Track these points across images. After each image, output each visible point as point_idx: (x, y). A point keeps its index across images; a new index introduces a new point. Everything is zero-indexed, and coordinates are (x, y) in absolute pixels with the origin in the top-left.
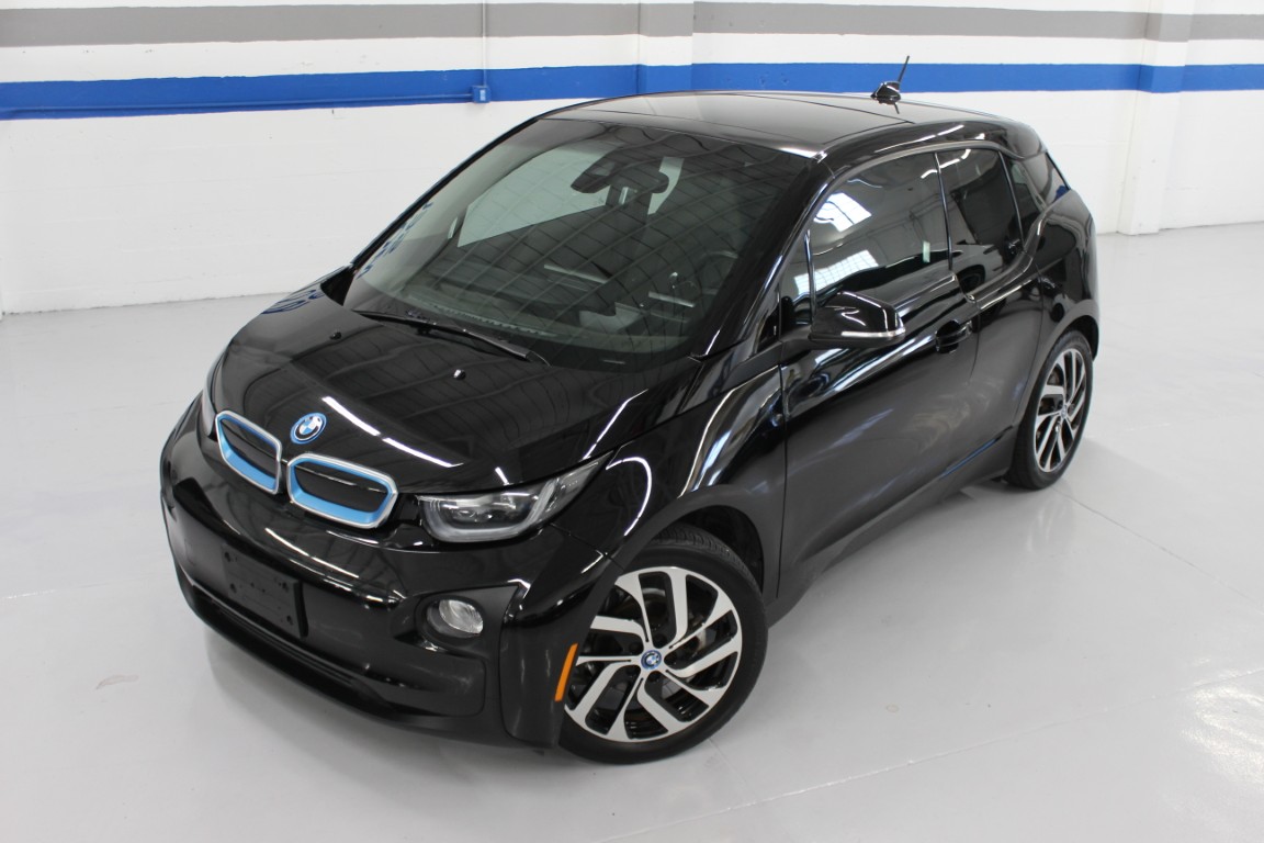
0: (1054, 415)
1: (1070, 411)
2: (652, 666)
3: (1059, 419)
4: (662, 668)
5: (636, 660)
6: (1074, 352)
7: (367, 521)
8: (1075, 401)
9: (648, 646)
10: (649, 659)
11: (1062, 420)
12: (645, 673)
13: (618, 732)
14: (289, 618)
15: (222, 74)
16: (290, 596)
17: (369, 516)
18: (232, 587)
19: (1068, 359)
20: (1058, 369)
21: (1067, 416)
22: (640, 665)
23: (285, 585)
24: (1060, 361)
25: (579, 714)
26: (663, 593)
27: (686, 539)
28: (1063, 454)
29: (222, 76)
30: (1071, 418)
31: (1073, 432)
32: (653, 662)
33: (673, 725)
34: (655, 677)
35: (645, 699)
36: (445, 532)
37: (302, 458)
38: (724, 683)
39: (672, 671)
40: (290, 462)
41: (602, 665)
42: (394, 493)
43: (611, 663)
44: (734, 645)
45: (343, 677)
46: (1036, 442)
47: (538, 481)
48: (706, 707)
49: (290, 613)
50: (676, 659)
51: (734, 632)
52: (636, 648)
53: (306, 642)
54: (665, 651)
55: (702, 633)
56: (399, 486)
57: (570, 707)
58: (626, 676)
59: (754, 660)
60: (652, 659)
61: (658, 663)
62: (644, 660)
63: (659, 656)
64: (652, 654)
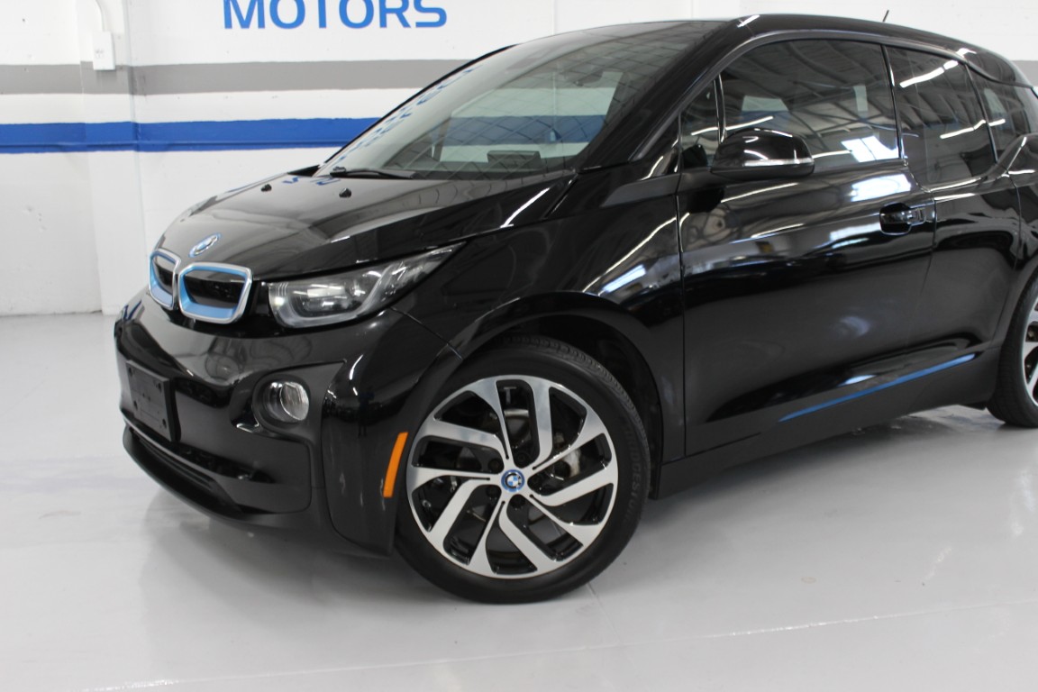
2: (513, 488)
4: (526, 492)
5: (495, 479)
7: (226, 316)
9: (509, 464)
10: (511, 479)
12: (506, 496)
13: (479, 564)
14: (164, 420)
15: (333, 115)
16: (161, 397)
17: (230, 311)
18: (135, 404)
22: (500, 485)
23: (159, 386)
25: (437, 536)
26: (525, 412)
27: (549, 346)
32: (515, 483)
33: (545, 564)
34: (518, 502)
35: (507, 526)
36: (293, 320)
37: (190, 267)
38: (600, 520)
39: (539, 497)
40: (181, 274)
41: (461, 481)
42: (249, 282)
43: (466, 479)
44: (608, 475)
45: (206, 481)
46: (1026, 369)
47: (379, 263)
48: (580, 545)
49: (164, 415)
50: (541, 483)
51: (608, 460)
52: (495, 465)
53: (177, 445)
54: (528, 472)
55: (571, 455)
56: (254, 276)
57: (426, 528)
58: (487, 496)
59: (633, 494)
60: (514, 480)
61: (521, 485)
62: (505, 479)
63: (522, 477)
64: (514, 474)
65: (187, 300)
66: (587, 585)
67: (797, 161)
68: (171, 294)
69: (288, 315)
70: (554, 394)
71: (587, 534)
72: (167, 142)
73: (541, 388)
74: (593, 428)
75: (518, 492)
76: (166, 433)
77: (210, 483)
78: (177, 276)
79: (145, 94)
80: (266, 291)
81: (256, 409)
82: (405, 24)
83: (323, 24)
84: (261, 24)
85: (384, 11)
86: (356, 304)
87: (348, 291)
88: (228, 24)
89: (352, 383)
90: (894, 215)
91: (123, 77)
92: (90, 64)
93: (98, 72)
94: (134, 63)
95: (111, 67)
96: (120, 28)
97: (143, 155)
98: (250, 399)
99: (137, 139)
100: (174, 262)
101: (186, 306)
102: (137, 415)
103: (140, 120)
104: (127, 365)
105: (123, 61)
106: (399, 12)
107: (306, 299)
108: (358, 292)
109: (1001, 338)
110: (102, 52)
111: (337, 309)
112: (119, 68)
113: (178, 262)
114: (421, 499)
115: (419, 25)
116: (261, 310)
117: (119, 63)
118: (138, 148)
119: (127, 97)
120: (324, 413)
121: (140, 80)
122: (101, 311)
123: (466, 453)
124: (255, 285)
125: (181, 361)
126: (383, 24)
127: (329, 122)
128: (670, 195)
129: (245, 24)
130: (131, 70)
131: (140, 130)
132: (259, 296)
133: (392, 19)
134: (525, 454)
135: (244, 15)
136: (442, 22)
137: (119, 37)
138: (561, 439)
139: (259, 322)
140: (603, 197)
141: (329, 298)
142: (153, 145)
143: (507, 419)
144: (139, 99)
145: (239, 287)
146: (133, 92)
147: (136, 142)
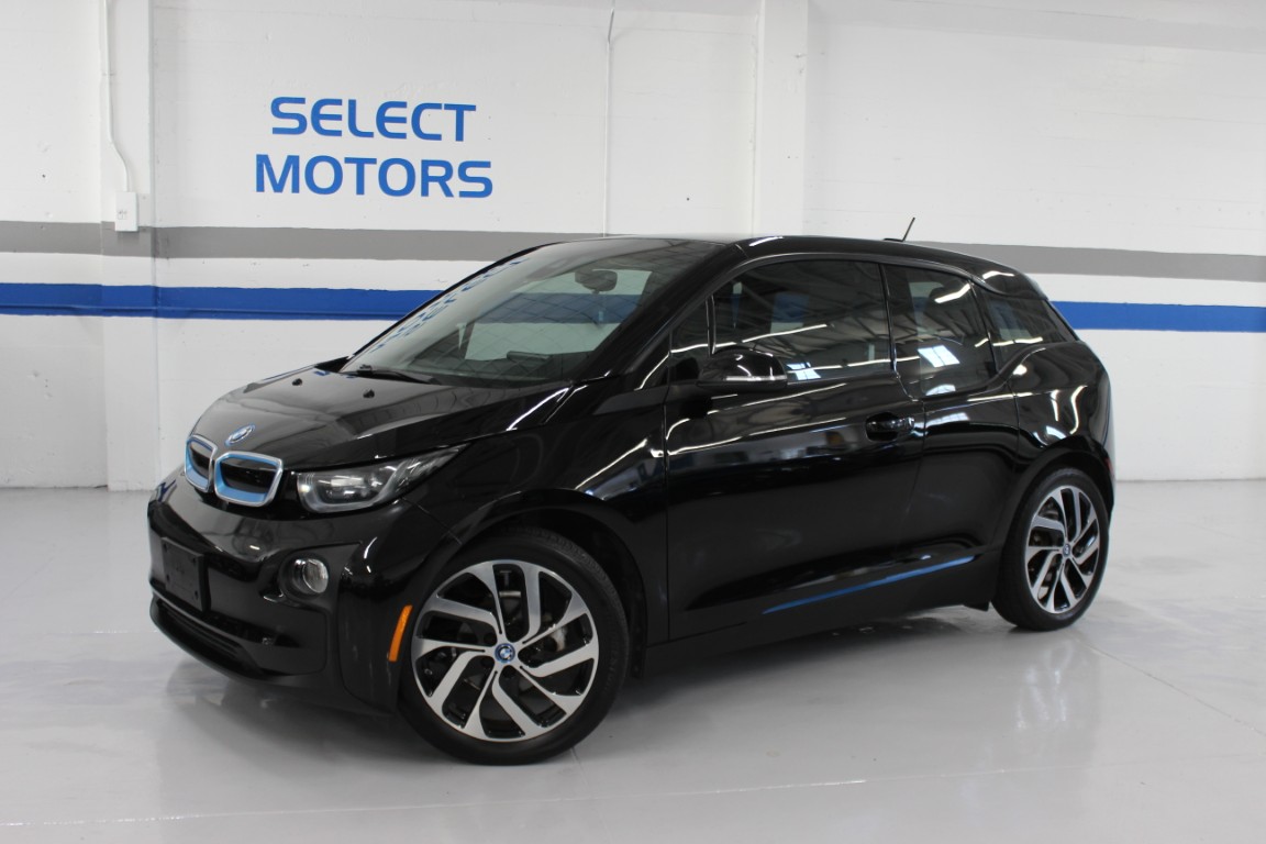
0: (1054, 551)
1: (1077, 552)
2: (505, 660)
3: (1059, 557)
4: (516, 663)
5: (490, 651)
6: (1076, 491)
7: (257, 500)
8: (1083, 543)
9: (502, 639)
10: (503, 651)
11: (1064, 561)
12: (499, 666)
13: (473, 727)
14: (196, 593)
15: (367, 287)
16: (195, 571)
17: (262, 496)
18: (168, 577)
19: (1067, 496)
20: (1052, 503)
21: (1071, 557)
22: (494, 657)
23: (194, 561)
24: (1057, 494)
25: (436, 701)
26: (518, 594)
28: (1073, 600)
29: (367, 289)
30: (1080, 560)
31: (1087, 579)
32: (507, 655)
33: (531, 730)
34: (509, 672)
35: (500, 695)
36: (317, 505)
37: (226, 455)
38: (582, 691)
39: (527, 668)
40: (218, 460)
41: (460, 651)
42: (280, 471)
43: (465, 650)
44: (590, 651)
45: (232, 646)
46: (1030, 573)
47: (394, 460)
48: (564, 713)
49: (197, 587)
50: (531, 656)
51: (590, 637)
52: (490, 639)
53: (208, 614)
54: (518, 646)
55: (557, 631)
56: (285, 466)
57: (428, 693)
58: (481, 666)
59: (611, 669)
60: (506, 653)
61: (512, 657)
62: (498, 652)
63: (513, 650)
64: (506, 647)
65: (222, 484)
66: (571, 750)
67: (772, 378)
68: (207, 478)
69: (313, 502)
70: (543, 578)
71: (570, 704)
72: (188, 309)
73: (532, 572)
74: (576, 609)
75: (509, 663)
76: (198, 604)
77: (236, 649)
78: (213, 462)
79: (167, 257)
80: (295, 479)
81: (282, 580)
82: (448, 193)
83: (360, 190)
84: (296, 189)
85: (426, 179)
86: (374, 493)
87: (367, 482)
88: (260, 188)
89: (367, 562)
90: (883, 424)
91: (147, 239)
92: (113, 224)
93: (120, 233)
94: (158, 225)
95: (134, 229)
96: (146, 189)
97: (162, 321)
98: (277, 573)
99: (156, 304)
100: (211, 450)
101: (219, 489)
102: (169, 588)
103: (160, 284)
104: (163, 541)
105: (146, 222)
106: (442, 181)
107: (330, 488)
108: (375, 483)
109: (1001, 541)
110: (125, 213)
111: (357, 497)
112: (142, 230)
113: (215, 449)
114: (423, 668)
115: (463, 194)
116: (290, 496)
117: (142, 224)
118: (157, 314)
119: (149, 260)
120: (340, 586)
121: (163, 242)
122: (106, 486)
123: (465, 629)
124: (285, 473)
125: (208, 537)
126: (425, 192)
127: (363, 292)
128: (659, 405)
129: (278, 187)
130: (155, 231)
131: (160, 294)
132: (289, 483)
133: (434, 187)
134: (516, 629)
135: (278, 178)
136: (487, 192)
137: (144, 198)
138: (549, 618)
139: (287, 506)
140: (597, 406)
141: (350, 488)
142: (173, 311)
143: (502, 600)
144: (161, 262)
145: (271, 476)
146: (155, 254)
147: (154, 308)
